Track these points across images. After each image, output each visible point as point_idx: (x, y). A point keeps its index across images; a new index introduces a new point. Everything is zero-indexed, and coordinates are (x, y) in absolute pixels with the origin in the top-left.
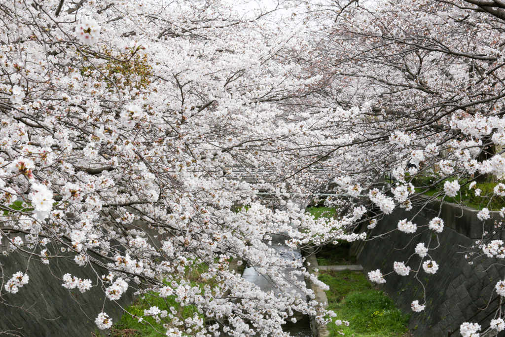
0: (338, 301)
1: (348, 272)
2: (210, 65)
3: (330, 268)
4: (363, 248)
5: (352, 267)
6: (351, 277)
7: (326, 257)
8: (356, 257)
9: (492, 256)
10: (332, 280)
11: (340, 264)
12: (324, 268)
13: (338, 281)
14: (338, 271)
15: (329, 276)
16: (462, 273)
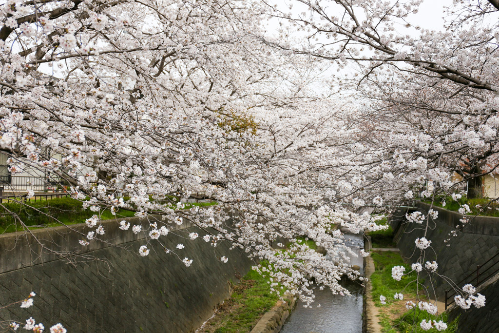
0: (381, 269)
1: (390, 252)
2: (289, 121)
3: (379, 249)
4: (400, 238)
5: (393, 250)
6: (392, 255)
7: (378, 243)
8: (396, 244)
9: (412, 221)
10: (379, 257)
11: (386, 247)
12: (375, 249)
13: (383, 257)
14: (384, 252)
15: (377, 254)
16: (457, 254)
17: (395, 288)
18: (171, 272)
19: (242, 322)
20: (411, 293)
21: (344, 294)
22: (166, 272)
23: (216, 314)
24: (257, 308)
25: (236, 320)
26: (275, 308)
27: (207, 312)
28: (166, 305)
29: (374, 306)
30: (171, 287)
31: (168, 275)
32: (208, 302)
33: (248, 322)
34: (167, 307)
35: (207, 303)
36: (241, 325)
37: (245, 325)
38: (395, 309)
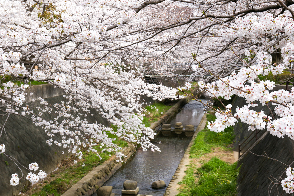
17: (212, 143)
18: (14, 136)
19: (77, 173)
20: (222, 146)
21: (154, 150)
22: (9, 137)
23: (59, 168)
24: (94, 162)
25: (73, 172)
26: (108, 162)
27: (50, 167)
28: (6, 163)
29: (188, 158)
30: (13, 149)
31: (11, 139)
32: (53, 159)
33: (82, 174)
34: (7, 165)
35: (51, 159)
36: (76, 176)
37: (79, 176)
38: (203, 160)
